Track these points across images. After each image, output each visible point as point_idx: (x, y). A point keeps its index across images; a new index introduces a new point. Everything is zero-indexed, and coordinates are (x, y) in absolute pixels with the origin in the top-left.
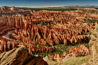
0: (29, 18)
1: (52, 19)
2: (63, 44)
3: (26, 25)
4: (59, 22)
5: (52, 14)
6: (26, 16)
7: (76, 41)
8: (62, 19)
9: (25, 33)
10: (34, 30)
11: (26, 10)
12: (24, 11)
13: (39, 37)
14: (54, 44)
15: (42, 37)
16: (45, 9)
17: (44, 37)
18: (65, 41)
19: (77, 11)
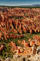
0: (6, 14)
1: (23, 15)
2: (29, 33)
3: (3, 19)
4: (28, 17)
5: (23, 11)
6: (4, 12)
7: (39, 31)
8: (30, 15)
9: (3, 25)
10: (9, 22)
11: (4, 8)
12: (2, 8)
13: (13, 27)
14: (23, 33)
15: (15, 28)
16: (18, 7)
17: (16, 27)
18: (31, 31)
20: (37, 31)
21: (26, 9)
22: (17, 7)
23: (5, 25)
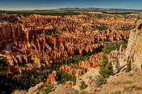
5: (49, 20)
7: (91, 51)
12: (8, 16)
16: (37, 14)
17: (55, 48)
19: (80, 16)
20: (89, 51)
21: (53, 17)
22: (35, 13)
23: (33, 45)
